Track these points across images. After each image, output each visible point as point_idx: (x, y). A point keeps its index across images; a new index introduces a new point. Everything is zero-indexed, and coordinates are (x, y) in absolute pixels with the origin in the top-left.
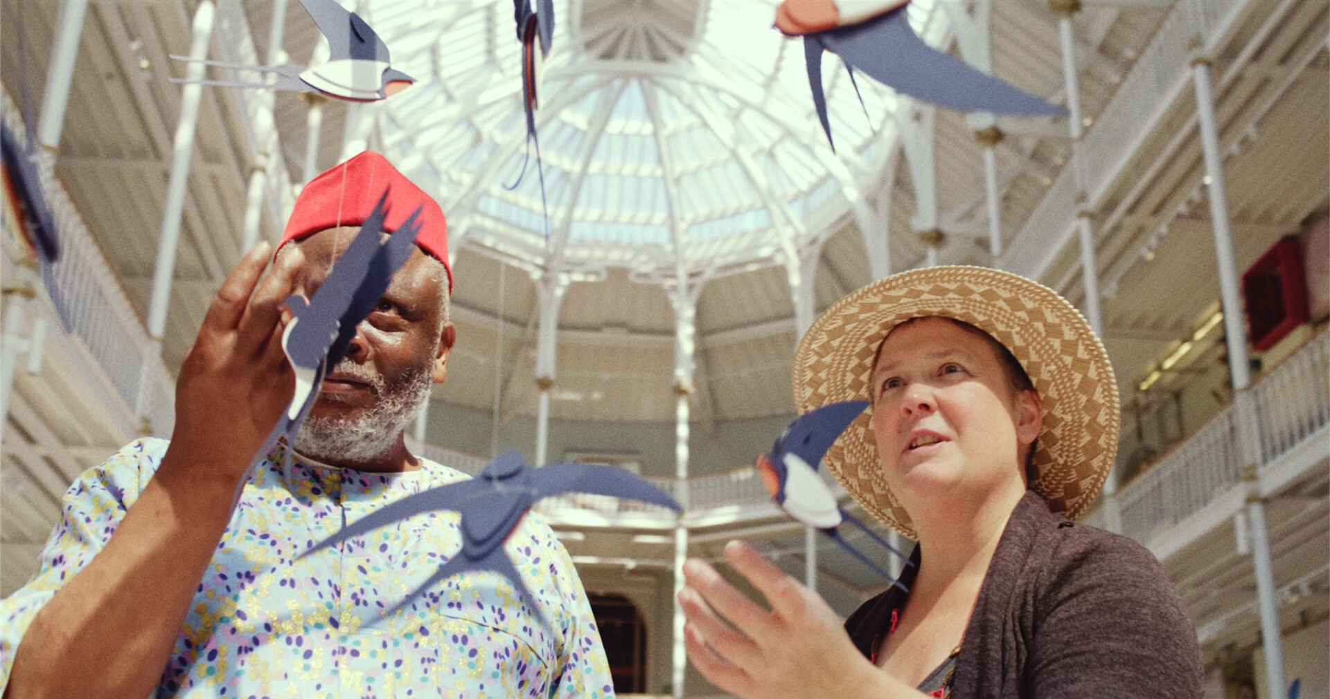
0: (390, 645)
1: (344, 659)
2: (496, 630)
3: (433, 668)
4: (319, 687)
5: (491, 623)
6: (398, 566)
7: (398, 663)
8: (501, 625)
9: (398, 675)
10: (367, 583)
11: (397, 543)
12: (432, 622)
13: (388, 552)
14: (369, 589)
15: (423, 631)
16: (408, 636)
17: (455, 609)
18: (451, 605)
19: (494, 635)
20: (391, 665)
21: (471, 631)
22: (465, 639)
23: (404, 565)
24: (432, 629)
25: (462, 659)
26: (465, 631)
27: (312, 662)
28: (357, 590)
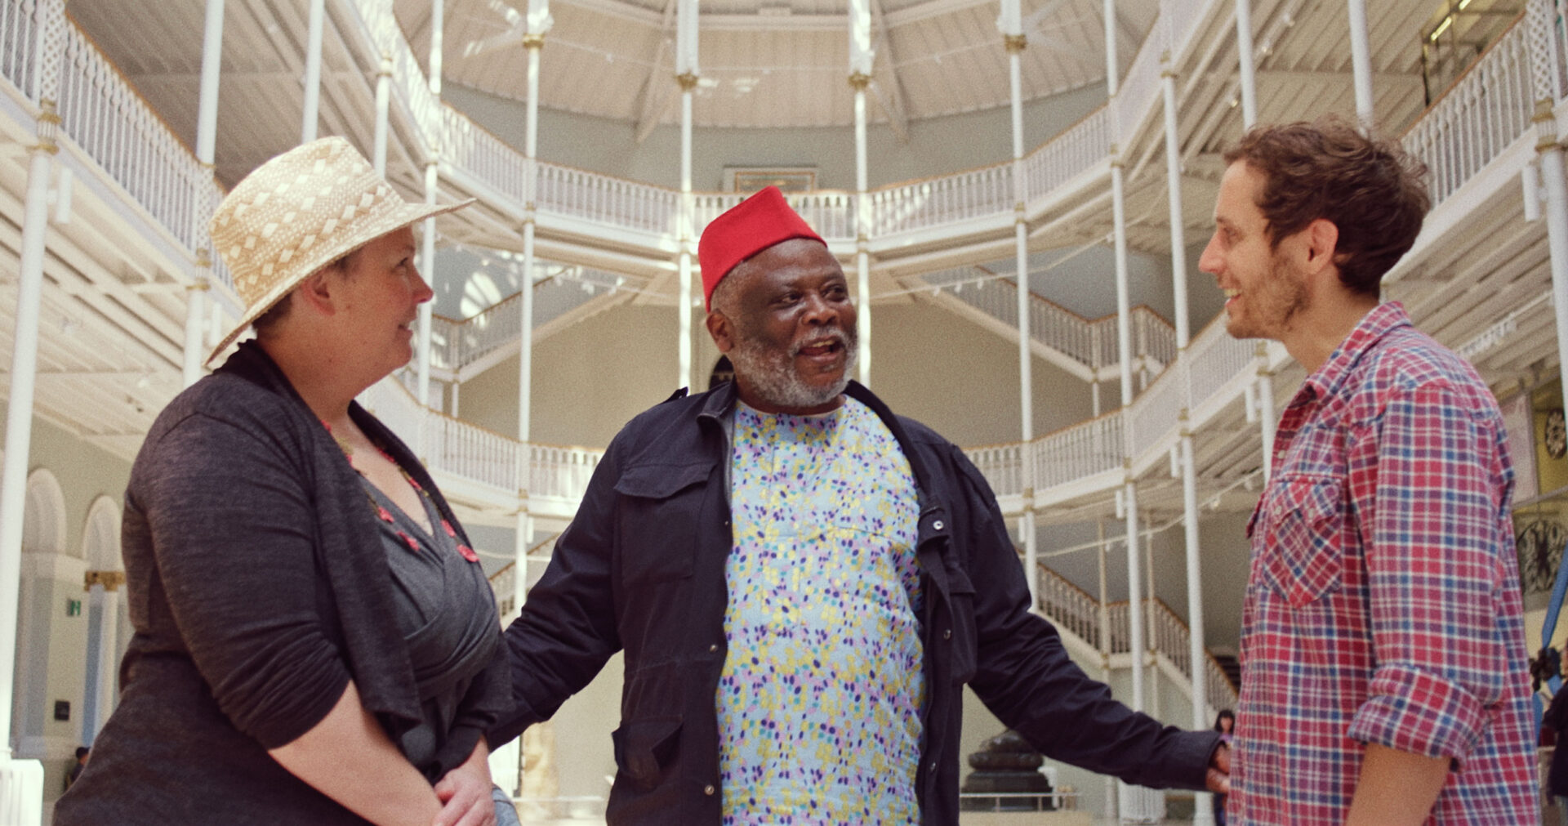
0: (798, 548)
1: (766, 560)
2: (875, 535)
3: (827, 564)
4: (749, 581)
5: (871, 530)
6: (809, 489)
7: (803, 560)
8: (879, 531)
9: (802, 570)
10: (785, 504)
11: (812, 472)
12: (829, 532)
13: (803, 479)
14: (786, 509)
15: (822, 537)
16: (812, 541)
17: (845, 522)
18: (843, 519)
19: (873, 538)
20: (798, 562)
21: (856, 537)
22: (851, 543)
23: (814, 489)
24: (828, 536)
25: (848, 558)
26: (852, 536)
27: (745, 563)
28: (777, 509)
